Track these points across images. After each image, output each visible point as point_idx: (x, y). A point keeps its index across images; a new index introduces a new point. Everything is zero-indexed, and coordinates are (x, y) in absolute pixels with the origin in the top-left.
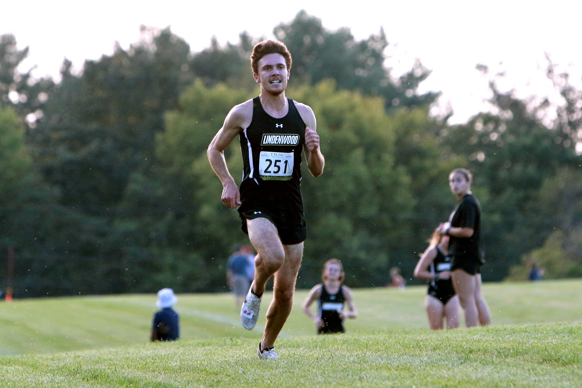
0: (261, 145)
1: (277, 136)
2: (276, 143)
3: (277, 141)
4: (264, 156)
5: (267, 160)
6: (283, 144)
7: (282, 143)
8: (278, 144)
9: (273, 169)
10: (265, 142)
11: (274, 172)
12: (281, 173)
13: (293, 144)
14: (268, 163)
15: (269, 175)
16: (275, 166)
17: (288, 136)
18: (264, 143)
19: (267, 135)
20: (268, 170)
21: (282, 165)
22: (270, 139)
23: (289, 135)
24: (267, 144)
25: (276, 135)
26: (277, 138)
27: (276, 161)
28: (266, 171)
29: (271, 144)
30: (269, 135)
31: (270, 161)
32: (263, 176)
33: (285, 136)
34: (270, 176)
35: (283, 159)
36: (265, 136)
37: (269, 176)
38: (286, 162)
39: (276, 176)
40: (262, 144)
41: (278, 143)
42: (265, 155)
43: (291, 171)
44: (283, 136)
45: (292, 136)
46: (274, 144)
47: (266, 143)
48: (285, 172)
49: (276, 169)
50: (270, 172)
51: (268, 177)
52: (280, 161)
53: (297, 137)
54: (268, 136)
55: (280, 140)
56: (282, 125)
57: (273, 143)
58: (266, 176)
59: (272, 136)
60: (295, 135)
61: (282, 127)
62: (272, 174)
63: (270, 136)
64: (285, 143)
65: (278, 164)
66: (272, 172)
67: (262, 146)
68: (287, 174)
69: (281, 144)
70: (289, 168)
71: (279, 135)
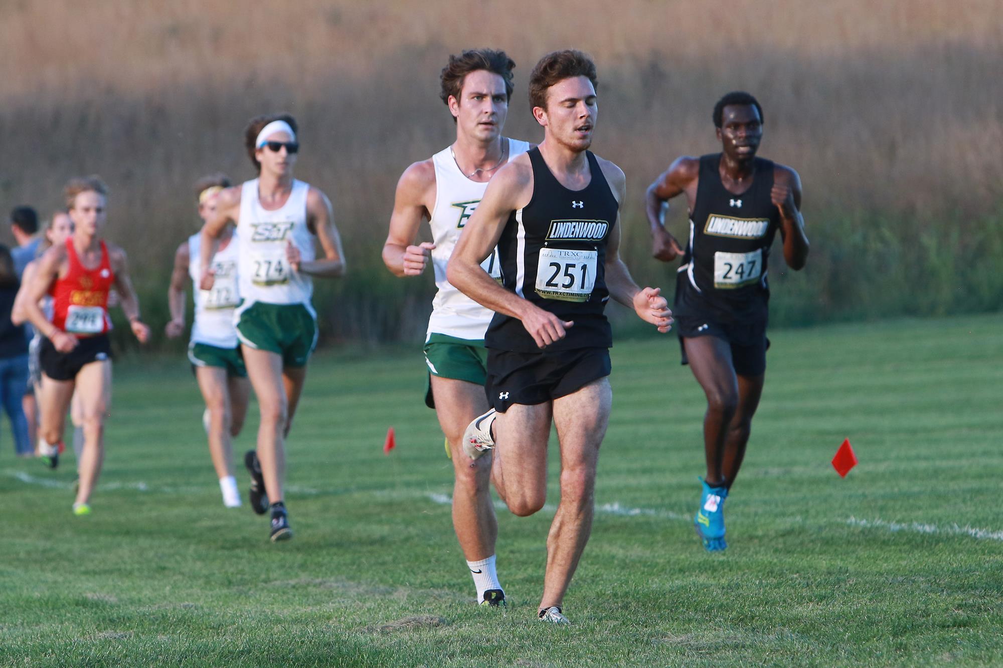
0: (546, 239)
1: (574, 224)
2: (571, 236)
3: (573, 234)
4: (547, 256)
5: (552, 264)
6: (582, 238)
7: (580, 236)
8: (575, 238)
9: (561, 279)
10: (554, 234)
11: (564, 286)
12: (576, 289)
13: (597, 238)
14: (555, 268)
15: (554, 291)
16: (566, 274)
17: (590, 224)
18: (552, 236)
19: (557, 223)
20: (553, 282)
21: (577, 272)
22: (562, 229)
23: (592, 222)
24: (557, 238)
25: (571, 222)
26: (573, 227)
27: (568, 266)
28: (549, 284)
29: (562, 238)
30: (560, 222)
31: (558, 266)
32: (543, 292)
33: (586, 224)
34: (557, 293)
35: (579, 261)
36: (555, 224)
38: (584, 268)
39: (567, 293)
40: (549, 238)
41: (574, 236)
42: (550, 254)
43: (592, 284)
44: (583, 223)
45: (597, 223)
46: (568, 238)
47: (555, 237)
48: (583, 287)
49: (567, 280)
50: (556, 285)
51: (552, 293)
52: (573, 266)
53: (605, 225)
54: (559, 224)
55: (577, 230)
56: (581, 203)
57: (566, 236)
58: (549, 292)
59: (565, 223)
60: (602, 223)
61: (582, 206)
62: (560, 289)
63: (562, 224)
64: (584, 236)
65: (571, 271)
66: (560, 285)
67: (547, 240)
68: (585, 291)
69: (578, 237)
70: (589, 279)
71: (576, 222)
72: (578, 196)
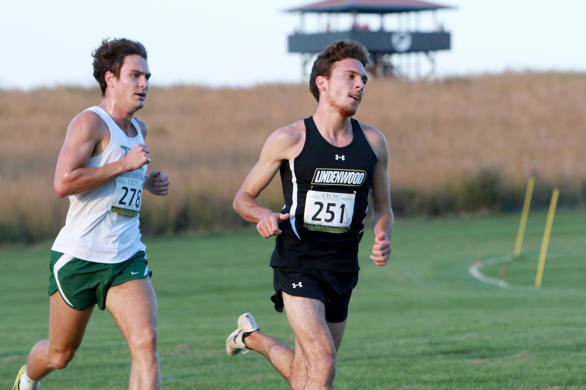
0: (312, 183)
1: (335, 172)
2: (333, 182)
3: (334, 179)
4: (313, 196)
5: (316, 203)
6: (343, 183)
7: (341, 182)
8: (336, 183)
9: (324, 215)
10: (318, 180)
11: (326, 220)
12: (336, 223)
13: (356, 184)
14: (318, 207)
15: (318, 224)
16: (328, 211)
17: (349, 173)
18: (316, 181)
19: (321, 171)
20: (317, 217)
22: (325, 176)
23: (351, 172)
24: (320, 183)
25: (333, 171)
26: (334, 174)
29: (325, 183)
30: (324, 170)
31: (321, 204)
33: (347, 173)
35: (339, 202)
36: (319, 172)
39: (329, 226)
40: (314, 182)
44: (343, 172)
45: (356, 173)
46: (330, 183)
48: (341, 221)
49: (329, 216)
50: (320, 220)
51: (316, 226)
53: (363, 174)
55: (338, 177)
56: (343, 156)
57: (329, 182)
59: (328, 171)
60: (360, 172)
61: (343, 159)
62: (323, 223)
64: (345, 182)
65: (331, 208)
66: (323, 220)
67: (313, 185)
69: (339, 183)
70: (347, 216)
71: (338, 171)
72: (340, 151)
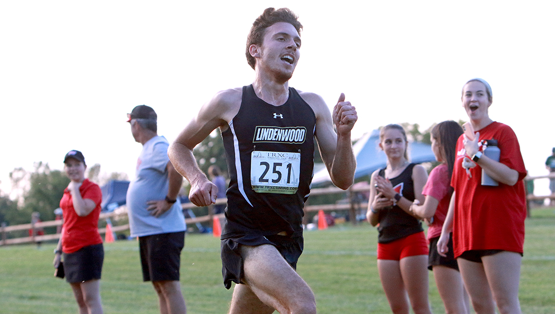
0: (253, 142)
1: (276, 130)
2: (275, 139)
3: (276, 136)
4: (258, 157)
5: (262, 163)
6: (284, 141)
7: (283, 140)
10: (259, 137)
13: (298, 142)
17: (290, 130)
18: (257, 139)
19: (261, 128)
21: (283, 170)
22: (266, 134)
24: (262, 141)
25: (274, 128)
26: (275, 132)
27: (276, 165)
28: (261, 179)
29: (267, 140)
32: (258, 187)
33: (287, 130)
34: (268, 187)
35: (285, 161)
36: (259, 129)
37: (266, 186)
38: (289, 166)
39: (276, 187)
40: (255, 140)
41: (277, 140)
42: (260, 156)
43: (297, 179)
44: (284, 130)
45: (296, 129)
46: (271, 140)
47: (261, 139)
48: (288, 182)
51: (264, 187)
52: (280, 164)
53: (304, 130)
54: (263, 129)
55: (279, 135)
56: (281, 115)
57: (270, 139)
58: (262, 187)
59: (268, 129)
60: (300, 129)
61: (282, 117)
62: (270, 184)
63: (265, 129)
64: (286, 140)
66: (270, 181)
67: (255, 144)
68: (291, 185)
69: (281, 141)
70: (294, 175)
71: (278, 128)
